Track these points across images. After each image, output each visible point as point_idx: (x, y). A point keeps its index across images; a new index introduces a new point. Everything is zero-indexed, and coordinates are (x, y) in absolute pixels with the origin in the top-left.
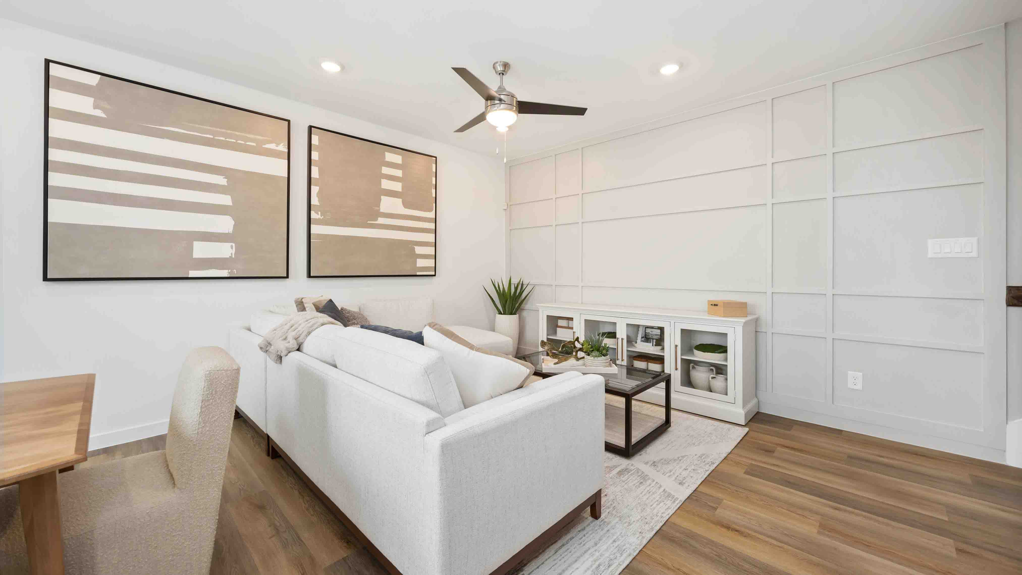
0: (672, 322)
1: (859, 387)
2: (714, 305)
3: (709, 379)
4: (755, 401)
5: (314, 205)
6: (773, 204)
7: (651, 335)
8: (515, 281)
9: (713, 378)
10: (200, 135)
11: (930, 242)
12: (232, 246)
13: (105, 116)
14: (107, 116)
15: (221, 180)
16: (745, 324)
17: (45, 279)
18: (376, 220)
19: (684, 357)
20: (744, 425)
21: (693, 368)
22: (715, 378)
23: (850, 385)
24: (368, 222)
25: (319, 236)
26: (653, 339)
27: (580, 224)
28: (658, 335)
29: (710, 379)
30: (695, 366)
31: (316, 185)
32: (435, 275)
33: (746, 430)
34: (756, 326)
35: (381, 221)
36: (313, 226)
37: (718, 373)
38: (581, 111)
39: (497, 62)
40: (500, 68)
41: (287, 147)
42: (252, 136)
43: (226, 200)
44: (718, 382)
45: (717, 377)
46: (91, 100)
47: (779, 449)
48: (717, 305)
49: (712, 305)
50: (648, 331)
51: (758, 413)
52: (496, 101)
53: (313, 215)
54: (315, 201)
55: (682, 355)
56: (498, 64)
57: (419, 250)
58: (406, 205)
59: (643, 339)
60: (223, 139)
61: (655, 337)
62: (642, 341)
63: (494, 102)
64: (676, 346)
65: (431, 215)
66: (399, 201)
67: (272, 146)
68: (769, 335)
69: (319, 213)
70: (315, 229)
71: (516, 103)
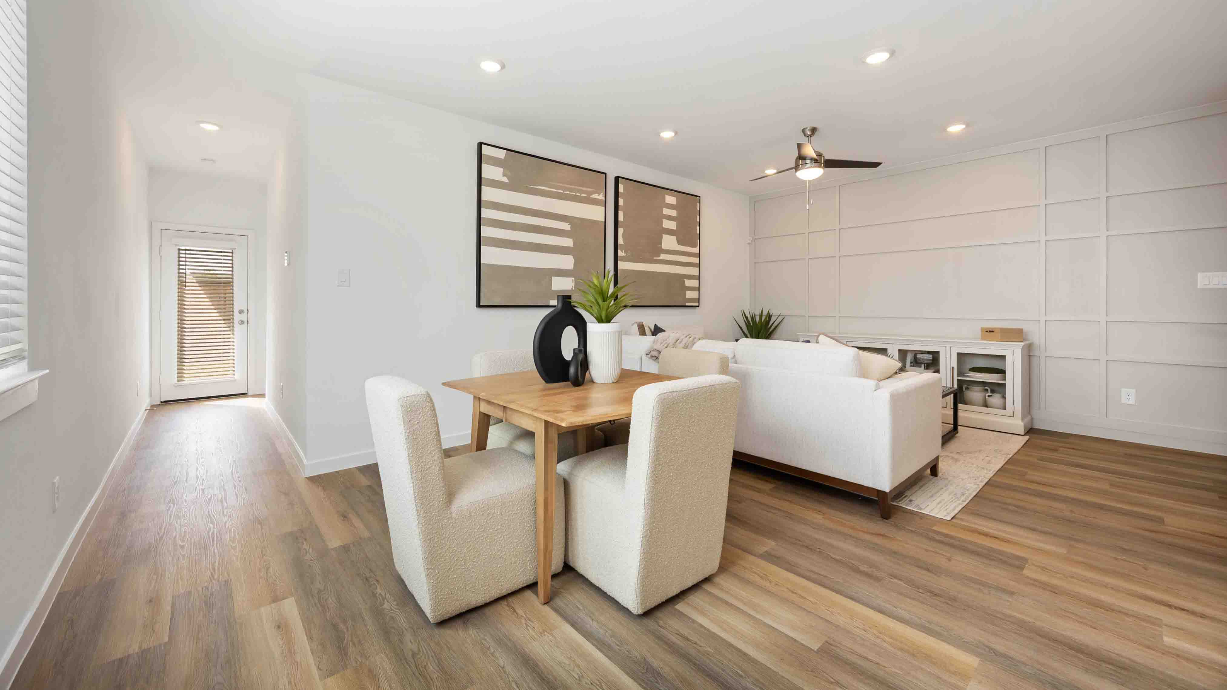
0: (948, 348)
1: (1132, 402)
2: (990, 331)
3: (985, 398)
4: (1028, 418)
5: (620, 244)
6: (1046, 241)
7: (923, 359)
8: (765, 313)
9: (989, 396)
10: (555, 190)
11: (1200, 275)
12: (573, 280)
13: (508, 181)
14: (509, 181)
15: (566, 226)
16: (1024, 346)
17: (479, 305)
18: (659, 256)
19: (960, 378)
20: (1023, 434)
21: (967, 389)
22: (991, 396)
23: (1124, 401)
24: (655, 258)
25: (625, 271)
26: (924, 364)
27: (838, 257)
28: (930, 360)
29: (987, 397)
30: (969, 387)
31: (621, 227)
32: (698, 306)
33: (1027, 437)
34: (1029, 351)
35: (663, 257)
36: (620, 263)
37: (993, 391)
38: (875, 165)
39: (807, 128)
40: (808, 133)
41: (604, 196)
42: (584, 189)
43: (568, 242)
44: (995, 399)
45: (993, 395)
46: (501, 170)
47: (1061, 449)
48: (993, 331)
49: (987, 331)
50: (919, 356)
51: (1031, 428)
52: (807, 161)
53: (621, 253)
54: (621, 241)
55: (958, 376)
56: (807, 130)
57: (688, 283)
58: (680, 242)
59: (912, 364)
60: (568, 192)
61: (926, 362)
62: (911, 366)
63: (805, 162)
64: (953, 368)
65: (695, 250)
66: (674, 238)
67: (595, 196)
68: (1043, 359)
69: (623, 251)
70: (622, 265)
71: (824, 161)
